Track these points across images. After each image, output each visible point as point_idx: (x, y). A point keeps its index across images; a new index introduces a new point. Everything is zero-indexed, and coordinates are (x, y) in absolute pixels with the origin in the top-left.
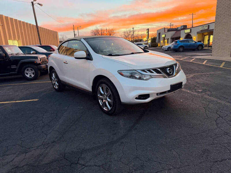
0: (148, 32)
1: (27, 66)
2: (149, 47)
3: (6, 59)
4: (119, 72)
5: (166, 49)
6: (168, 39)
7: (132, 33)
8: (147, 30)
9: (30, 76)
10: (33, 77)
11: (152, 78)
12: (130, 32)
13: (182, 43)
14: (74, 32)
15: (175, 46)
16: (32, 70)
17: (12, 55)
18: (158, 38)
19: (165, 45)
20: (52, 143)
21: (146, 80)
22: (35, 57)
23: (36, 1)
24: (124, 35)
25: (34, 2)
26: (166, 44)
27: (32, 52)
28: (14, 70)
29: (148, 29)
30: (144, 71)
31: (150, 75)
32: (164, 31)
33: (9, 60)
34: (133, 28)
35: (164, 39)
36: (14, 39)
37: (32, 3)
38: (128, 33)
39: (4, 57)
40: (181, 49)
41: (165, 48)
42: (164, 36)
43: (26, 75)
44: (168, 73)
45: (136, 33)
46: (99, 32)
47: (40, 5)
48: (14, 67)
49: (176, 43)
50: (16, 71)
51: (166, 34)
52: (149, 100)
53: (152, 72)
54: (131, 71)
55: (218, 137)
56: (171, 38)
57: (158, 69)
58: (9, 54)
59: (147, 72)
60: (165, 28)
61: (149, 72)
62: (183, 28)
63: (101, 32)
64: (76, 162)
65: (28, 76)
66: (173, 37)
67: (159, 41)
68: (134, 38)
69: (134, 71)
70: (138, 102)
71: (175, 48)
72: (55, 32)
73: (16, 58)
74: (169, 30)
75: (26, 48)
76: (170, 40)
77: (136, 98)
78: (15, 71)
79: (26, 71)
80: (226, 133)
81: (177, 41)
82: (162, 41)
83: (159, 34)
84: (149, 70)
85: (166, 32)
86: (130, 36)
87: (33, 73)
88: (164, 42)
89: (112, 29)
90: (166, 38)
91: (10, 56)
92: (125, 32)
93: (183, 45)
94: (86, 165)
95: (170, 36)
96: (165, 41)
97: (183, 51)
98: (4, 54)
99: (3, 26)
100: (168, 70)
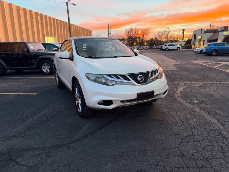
0: (183, 33)
1: (45, 61)
2: (182, 49)
3: (28, 54)
4: (87, 75)
5: (198, 52)
6: (204, 41)
7: (166, 33)
8: (182, 31)
9: (47, 71)
10: (49, 72)
11: (117, 84)
12: (164, 32)
13: (216, 46)
14: (109, 30)
15: (207, 50)
16: (48, 66)
17: (33, 51)
18: (193, 40)
19: (200, 47)
20: (12, 137)
21: (110, 86)
22: (52, 53)
23: (70, 1)
24: (158, 35)
25: (69, 2)
26: (202, 46)
27: (54, 49)
28: (33, 64)
29: (184, 30)
30: (110, 76)
31: (115, 81)
32: (200, 32)
33: (30, 56)
34: (168, 28)
35: (200, 40)
36: (51, 36)
37: (67, 3)
38: (162, 33)
39: (26, 52)
40: (214, 53)
41: (197, 50)
42: (200, 38)
43: (43, 70)
44: (138, 80)
45: (171, 34)
46: (133, 31)
47: (74, 4)
48: (34, 62)
49: (209, 46)
50: (36, 65)
51: (202, 35)
52: (113, 106)
53: (119, 78)
54: (98, 75)
55: (169, 158)
56: (207, 40)
57: (127, 75)
58: (30, 49)
59: (113, 78)
60: (201, 29)
61: (116, 77)
62: (223, 29)
63: (135, 32)
64: (14, 159)
65: (45, 71)
66: (210, 39)
67: (194, 43)
68: (168, 39)
69: (100, 76)
70: (101, 108)
71: (207, 51)
72: (89, 30)
73: (36, 54)
74: (207, 32)
75: (49, 45)
76: (206, 42)
77: (99, 103)
78: (34, 66)
79: (43, 66)
80: (181, 155)
81: (210, 44)
82: (197, 43)
83: (195, 35)
84: (116, 76)
85: (202, 33)
86: (164, 36)
87: (49, 69)
88: (199, 44)
89: (147, 29)
90: (202, 40)
91: (31, 51)
92: (159, 32)
93: (217, 48)
94: (19, 164)
95: (207, 38)
96: (201, 43)
97: (216, 55)
98: (27, 50)
99: (42, 24)
100: (139, 77)
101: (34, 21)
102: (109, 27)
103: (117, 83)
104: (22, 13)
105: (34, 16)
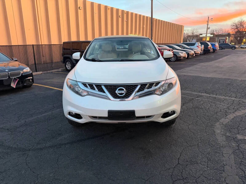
21: (82, 96)
30: (85, 84)
53: (93, 88)
54: (74, 82)
57: (104, 85)
59: (87, 87)
61: (91, 87)
69: (76, 83)
99: (127, 22)
100: (119, 90)
101: (120, 19)
102: (208, 20)
103: (89, 94)
104: (109, 12)
105: (120, 14)
